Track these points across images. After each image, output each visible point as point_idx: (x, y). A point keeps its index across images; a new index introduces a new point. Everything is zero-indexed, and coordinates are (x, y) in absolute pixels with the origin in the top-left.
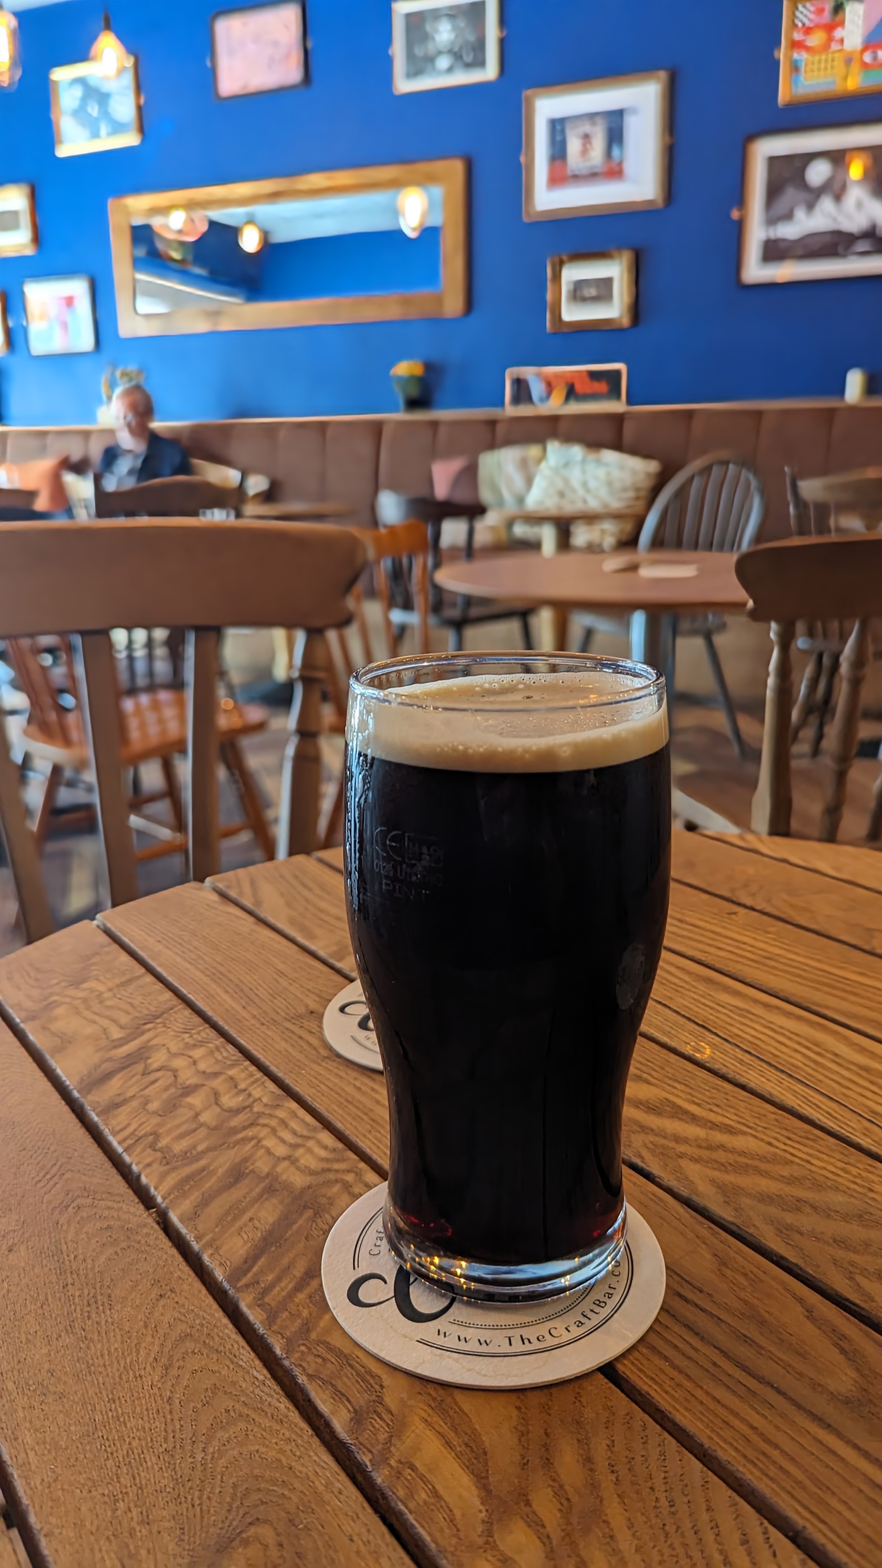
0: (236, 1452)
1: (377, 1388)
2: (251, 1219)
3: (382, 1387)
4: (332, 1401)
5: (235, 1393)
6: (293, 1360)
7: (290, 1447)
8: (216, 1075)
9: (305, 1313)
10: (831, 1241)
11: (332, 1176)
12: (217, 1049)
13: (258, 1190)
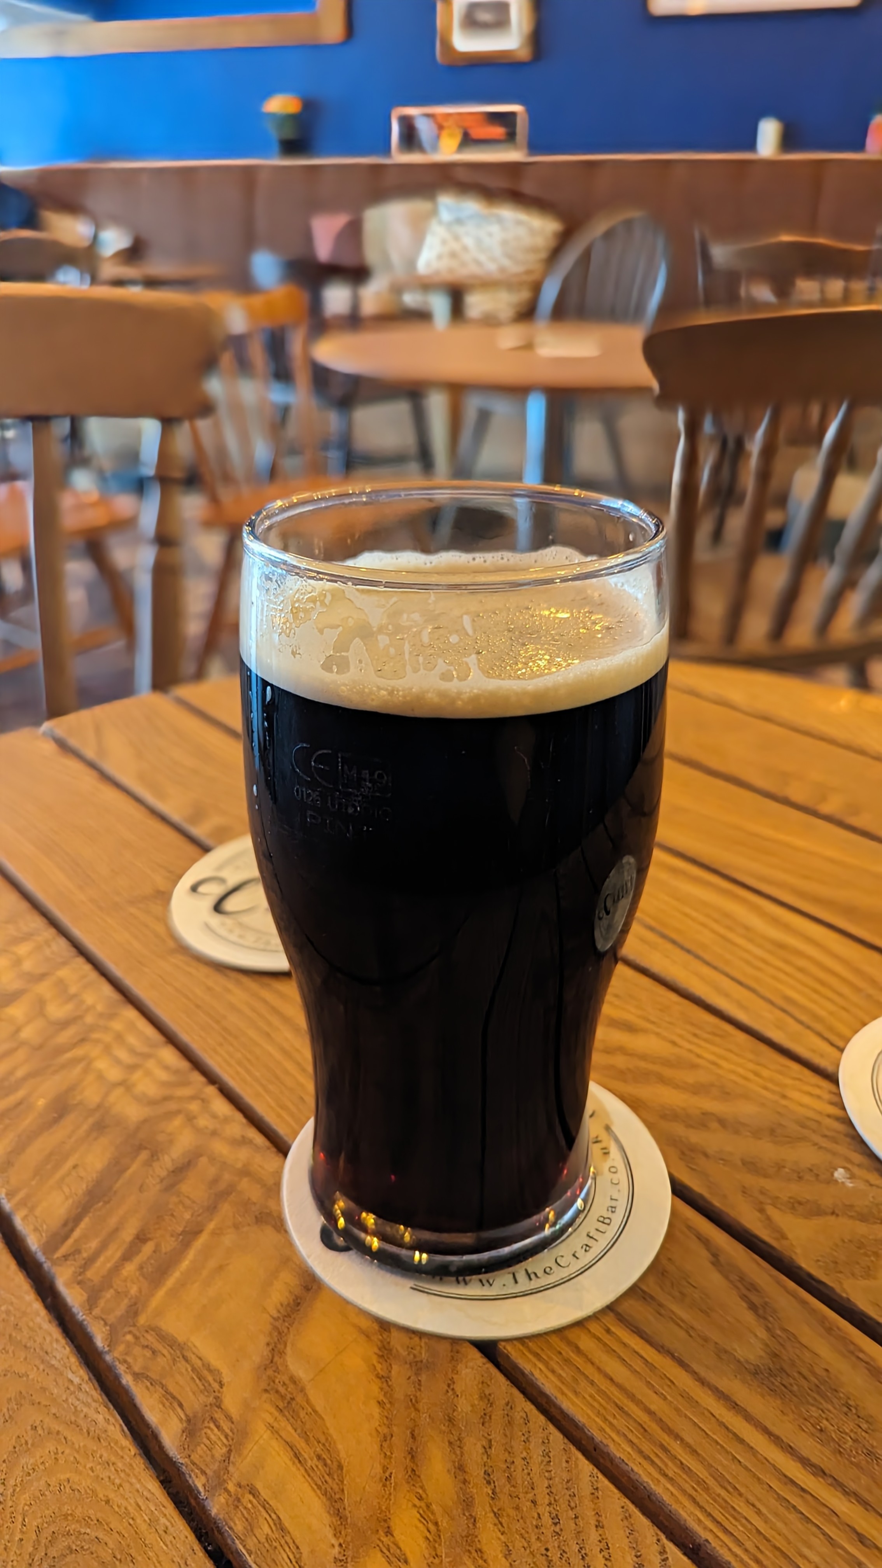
0: (42, 1482)
1: (216, 1386)
2: (75, 1167)
3: (221, 1385)
4: (161, 1406)
5: (44, 1403)
6: (115, 1355)
7: (107, 1474)
8: (42, 977)
9: (134, 1290)
10: (740, 1163)
11: (172, 1106)
12: (47, 943)
13: (85, 1127)
